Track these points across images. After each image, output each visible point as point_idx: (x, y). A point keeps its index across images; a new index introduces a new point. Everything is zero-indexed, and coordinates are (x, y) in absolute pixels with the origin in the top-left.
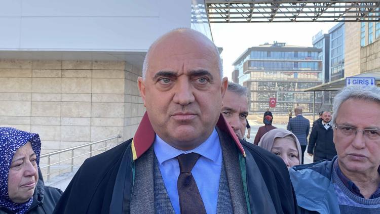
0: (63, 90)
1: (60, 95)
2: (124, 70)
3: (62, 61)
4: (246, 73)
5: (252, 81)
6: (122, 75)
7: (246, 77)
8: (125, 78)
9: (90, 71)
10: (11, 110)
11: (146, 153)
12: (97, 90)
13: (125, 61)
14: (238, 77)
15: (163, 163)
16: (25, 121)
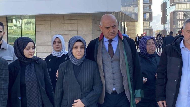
0: (65, 29)
1: (63, 31)
2: (92, 19)
3: (63, 16)
4: (172, 5)
5: (178, 12)
6: (91, 21)
7: (172, 9)
8: (92, 23)
9: (76, 20)
10: (42, 39)
11: (101, 40)
12: (80, 28)
13: (92, 15)
14: (167, 9)
15: (106, 42)
16: (48, 44)
